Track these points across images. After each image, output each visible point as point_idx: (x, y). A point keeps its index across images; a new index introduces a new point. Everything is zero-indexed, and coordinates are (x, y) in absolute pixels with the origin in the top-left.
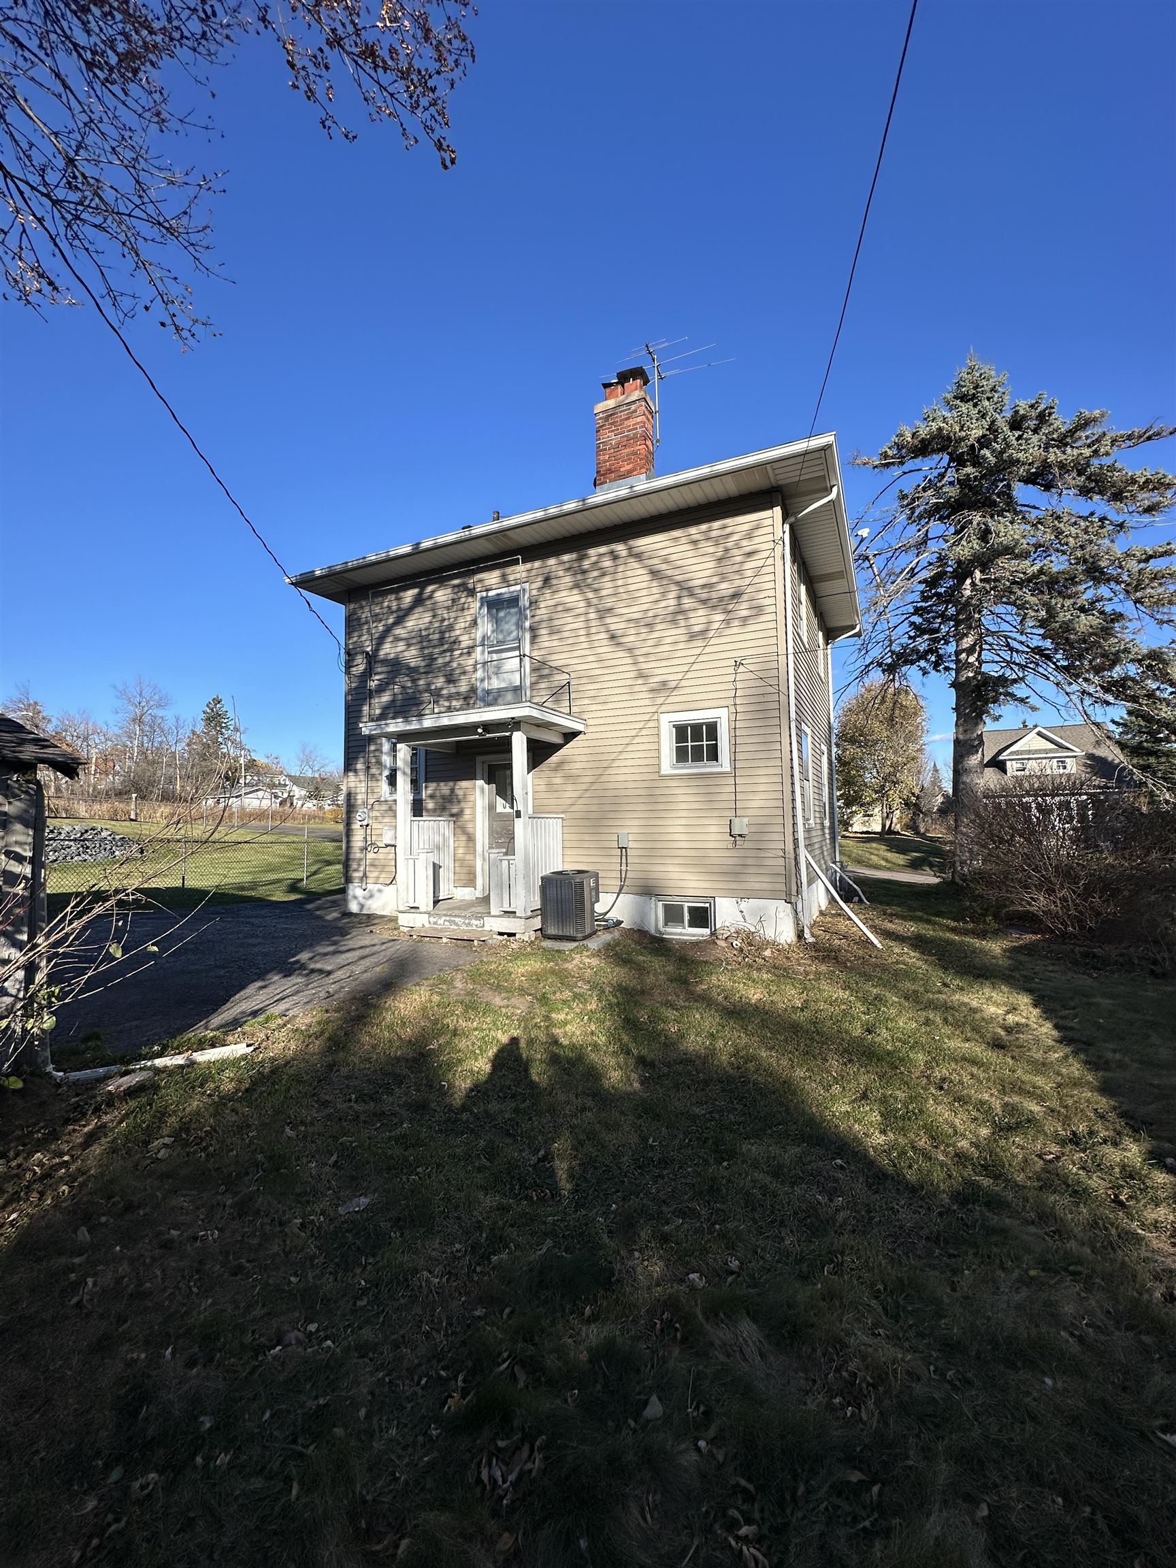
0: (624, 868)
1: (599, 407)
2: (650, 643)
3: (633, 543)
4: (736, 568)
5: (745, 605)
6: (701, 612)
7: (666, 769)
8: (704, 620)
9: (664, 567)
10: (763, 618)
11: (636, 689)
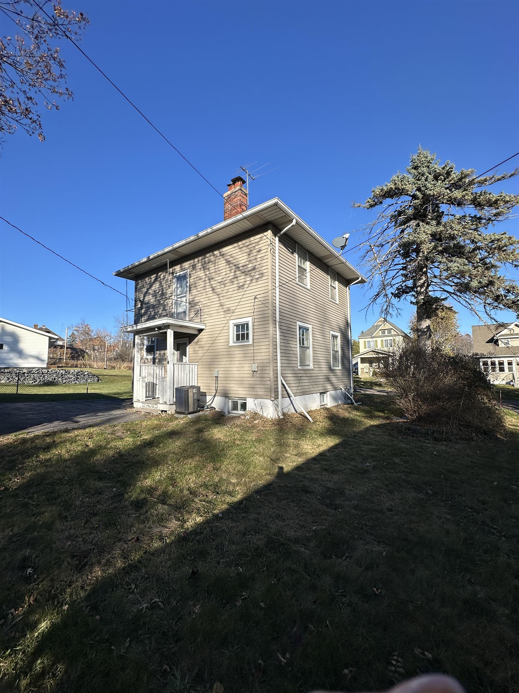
0: (217, 385)
1: (225, 195)
2: (225, 291)
3: (221, 250)
4: (254, 258)
5: (257, 273)
6: (242, 277)
7: (231, 344)
8: (243, 280)
9: (231, 259)
10: (264, 278)
11: (220, 311)
